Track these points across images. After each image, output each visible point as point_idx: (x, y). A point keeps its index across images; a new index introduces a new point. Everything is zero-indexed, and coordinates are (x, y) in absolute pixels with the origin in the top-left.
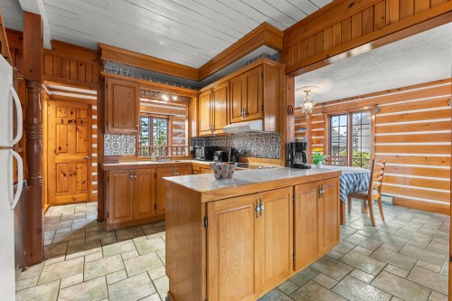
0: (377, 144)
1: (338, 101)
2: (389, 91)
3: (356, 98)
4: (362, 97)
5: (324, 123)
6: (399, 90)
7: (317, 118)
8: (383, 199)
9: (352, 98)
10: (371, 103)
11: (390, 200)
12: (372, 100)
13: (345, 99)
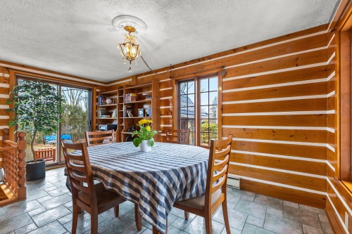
0: (224, 115)
1: (186, 63)
2: (235, 50)
3: (203, 59)
4: (209, 57)
5: (172, 90)
6: (245, 48)
7: (166, 84)
8: (229, 182)
9: (199, 60)
10: (218, 65)
11: (237, 184)
12: (218, 61)
13: (192, 61)
